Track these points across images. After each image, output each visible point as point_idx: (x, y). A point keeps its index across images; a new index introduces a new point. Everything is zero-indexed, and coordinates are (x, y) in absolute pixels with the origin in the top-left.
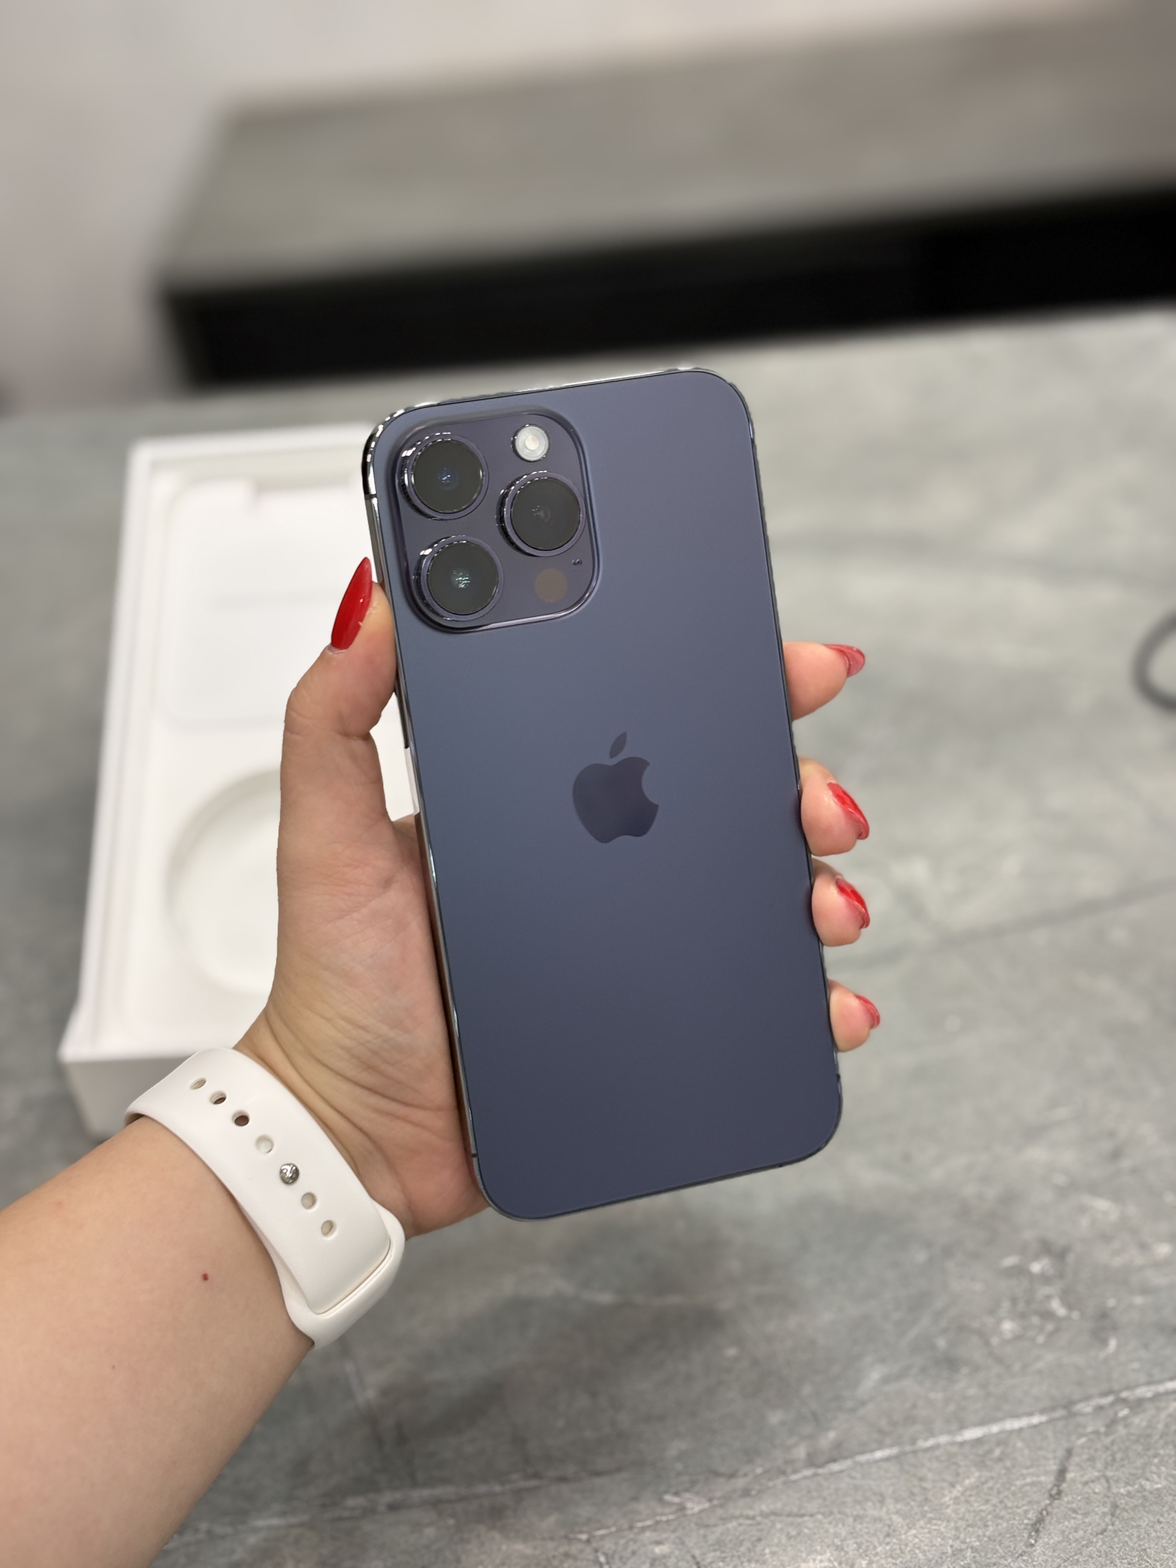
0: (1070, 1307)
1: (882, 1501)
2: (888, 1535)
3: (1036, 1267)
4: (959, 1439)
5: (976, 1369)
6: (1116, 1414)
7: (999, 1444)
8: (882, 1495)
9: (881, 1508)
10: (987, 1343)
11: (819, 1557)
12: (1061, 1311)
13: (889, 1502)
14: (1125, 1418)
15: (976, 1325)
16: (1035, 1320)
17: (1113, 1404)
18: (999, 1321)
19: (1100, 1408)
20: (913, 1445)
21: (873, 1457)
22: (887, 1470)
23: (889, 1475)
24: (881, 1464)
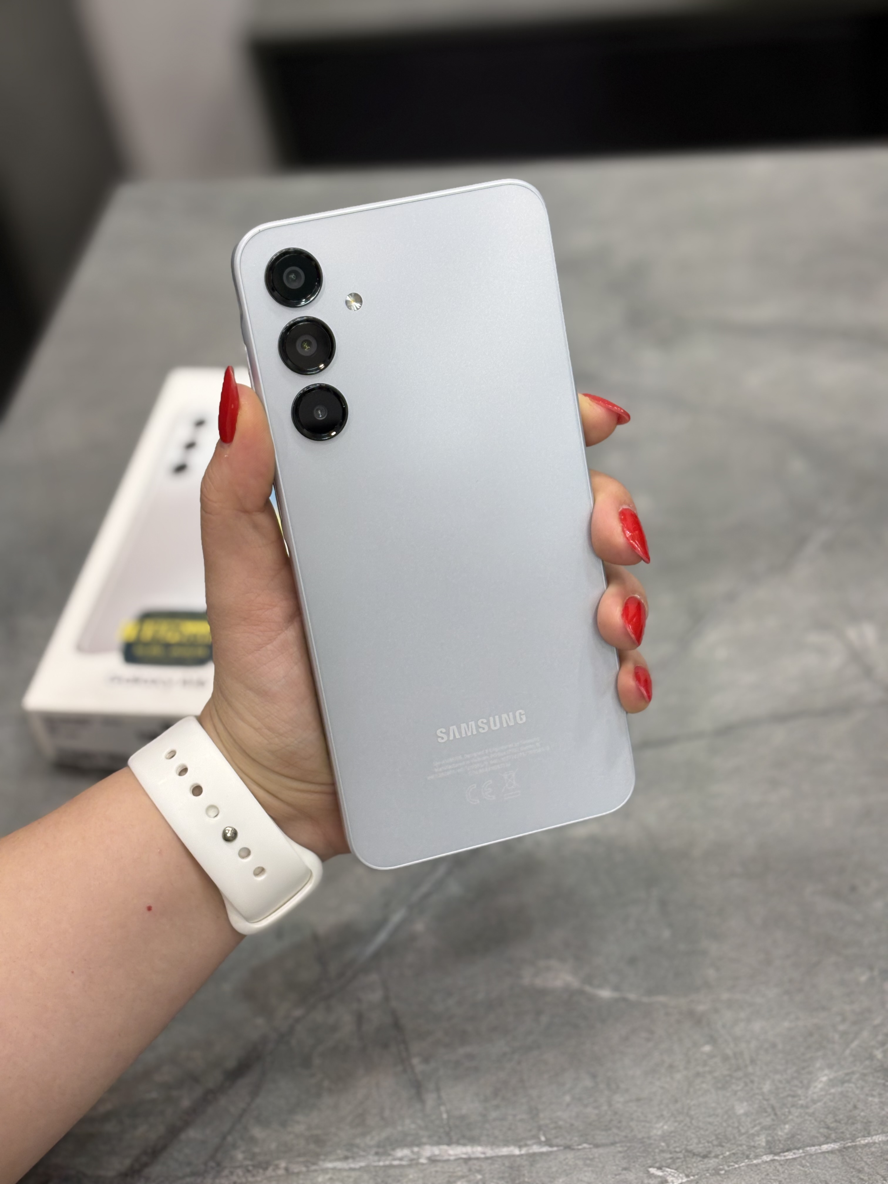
20: (853, 1141)
21: (820, 1149)
22: (832, 1161)
23: (833, 1166)
24: (827, 1155)
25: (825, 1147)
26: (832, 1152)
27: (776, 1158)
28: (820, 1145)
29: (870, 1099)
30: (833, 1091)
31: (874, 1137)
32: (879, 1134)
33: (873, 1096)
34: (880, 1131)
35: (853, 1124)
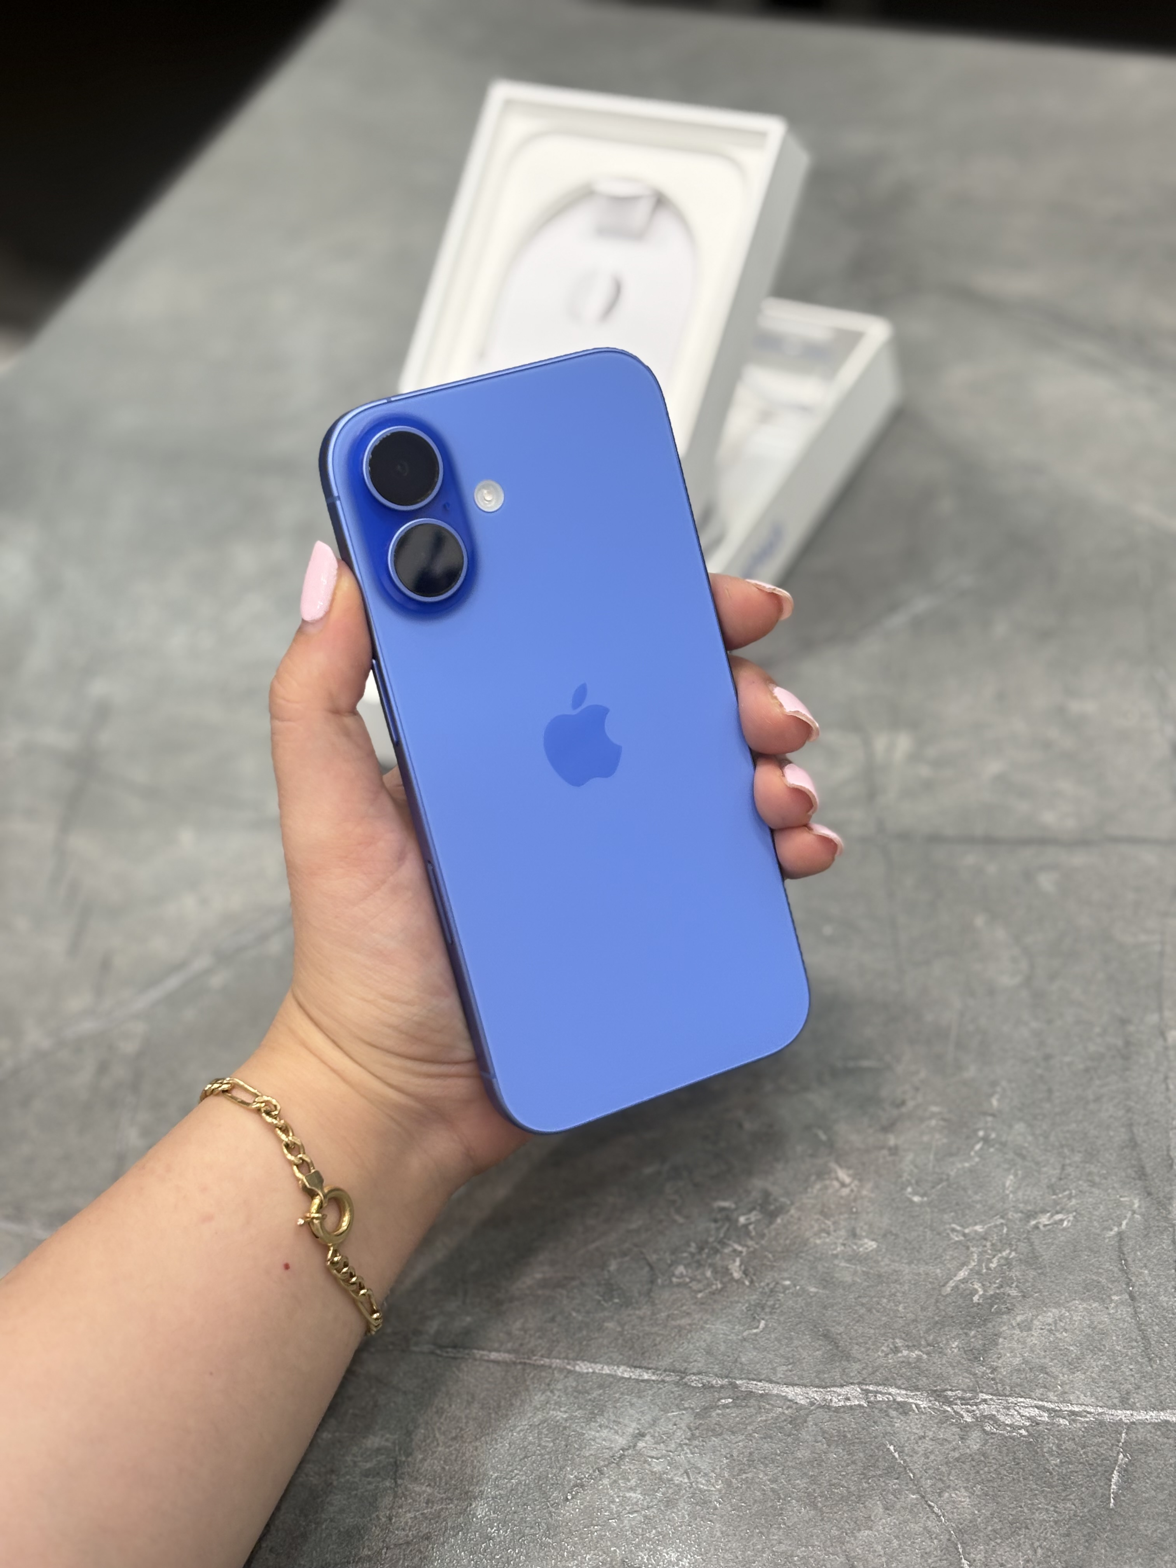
0: (746, 1273)
1: (469, 1403)
2: (454, 1439)
3: (742, 1220)
4: (569, 1367)
5: (627, 1303)
6: (719, 1400)
7: (601, 1386)
8: (473, 1397)
9: (466, 1408)
10: (652, 1282)
11: (388, 1436)
12: (736, 1275)
13: (476, 1405)
14: (726, 1406)
15: (653, 1258)
16: (709, 1274)
17: (722, 1387)
18: (675, 1263)
19: (708, 1387)
20: (529, 1358)
21: (488, 1356)
22: (492, 1374)
23: (490, 1380)
24: (491, 1365)
25: (494, 1356)
26: (496, 1362)
27: (438, 1352)
28: (490, 1351)
29: (574, 1314)
30: (540, 1292)
31: (554, 1360)
32: (559, 1358)
33: (578, 1311)
34: (563, 1355)
35: (540, 1338)
